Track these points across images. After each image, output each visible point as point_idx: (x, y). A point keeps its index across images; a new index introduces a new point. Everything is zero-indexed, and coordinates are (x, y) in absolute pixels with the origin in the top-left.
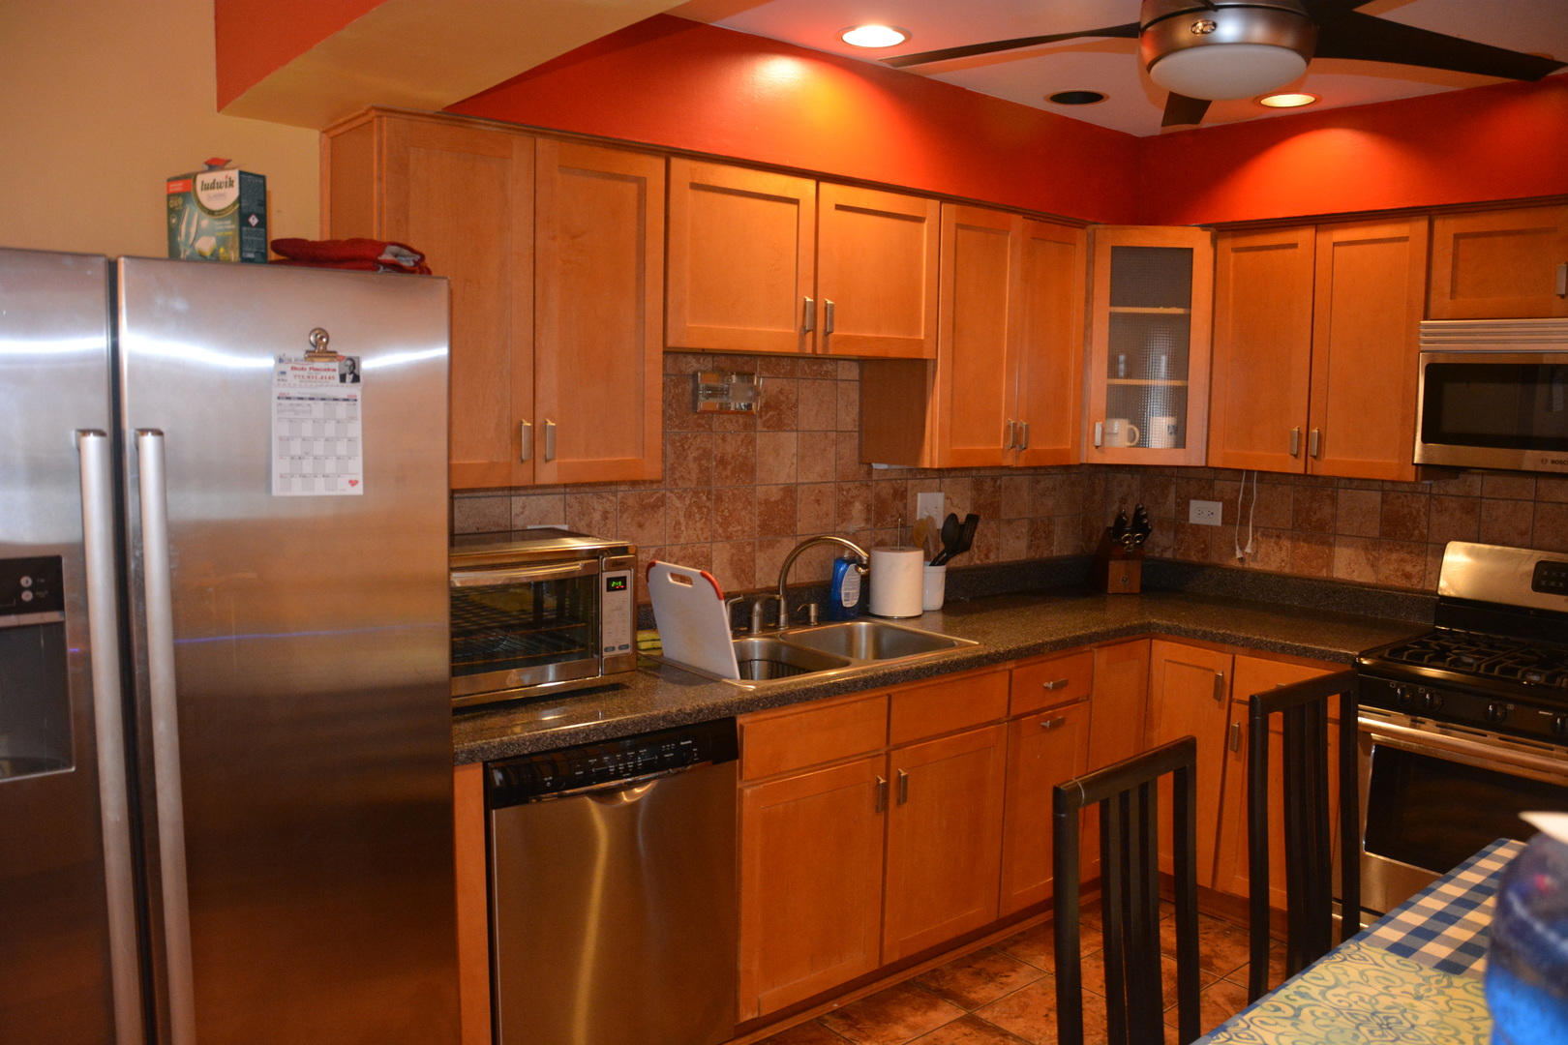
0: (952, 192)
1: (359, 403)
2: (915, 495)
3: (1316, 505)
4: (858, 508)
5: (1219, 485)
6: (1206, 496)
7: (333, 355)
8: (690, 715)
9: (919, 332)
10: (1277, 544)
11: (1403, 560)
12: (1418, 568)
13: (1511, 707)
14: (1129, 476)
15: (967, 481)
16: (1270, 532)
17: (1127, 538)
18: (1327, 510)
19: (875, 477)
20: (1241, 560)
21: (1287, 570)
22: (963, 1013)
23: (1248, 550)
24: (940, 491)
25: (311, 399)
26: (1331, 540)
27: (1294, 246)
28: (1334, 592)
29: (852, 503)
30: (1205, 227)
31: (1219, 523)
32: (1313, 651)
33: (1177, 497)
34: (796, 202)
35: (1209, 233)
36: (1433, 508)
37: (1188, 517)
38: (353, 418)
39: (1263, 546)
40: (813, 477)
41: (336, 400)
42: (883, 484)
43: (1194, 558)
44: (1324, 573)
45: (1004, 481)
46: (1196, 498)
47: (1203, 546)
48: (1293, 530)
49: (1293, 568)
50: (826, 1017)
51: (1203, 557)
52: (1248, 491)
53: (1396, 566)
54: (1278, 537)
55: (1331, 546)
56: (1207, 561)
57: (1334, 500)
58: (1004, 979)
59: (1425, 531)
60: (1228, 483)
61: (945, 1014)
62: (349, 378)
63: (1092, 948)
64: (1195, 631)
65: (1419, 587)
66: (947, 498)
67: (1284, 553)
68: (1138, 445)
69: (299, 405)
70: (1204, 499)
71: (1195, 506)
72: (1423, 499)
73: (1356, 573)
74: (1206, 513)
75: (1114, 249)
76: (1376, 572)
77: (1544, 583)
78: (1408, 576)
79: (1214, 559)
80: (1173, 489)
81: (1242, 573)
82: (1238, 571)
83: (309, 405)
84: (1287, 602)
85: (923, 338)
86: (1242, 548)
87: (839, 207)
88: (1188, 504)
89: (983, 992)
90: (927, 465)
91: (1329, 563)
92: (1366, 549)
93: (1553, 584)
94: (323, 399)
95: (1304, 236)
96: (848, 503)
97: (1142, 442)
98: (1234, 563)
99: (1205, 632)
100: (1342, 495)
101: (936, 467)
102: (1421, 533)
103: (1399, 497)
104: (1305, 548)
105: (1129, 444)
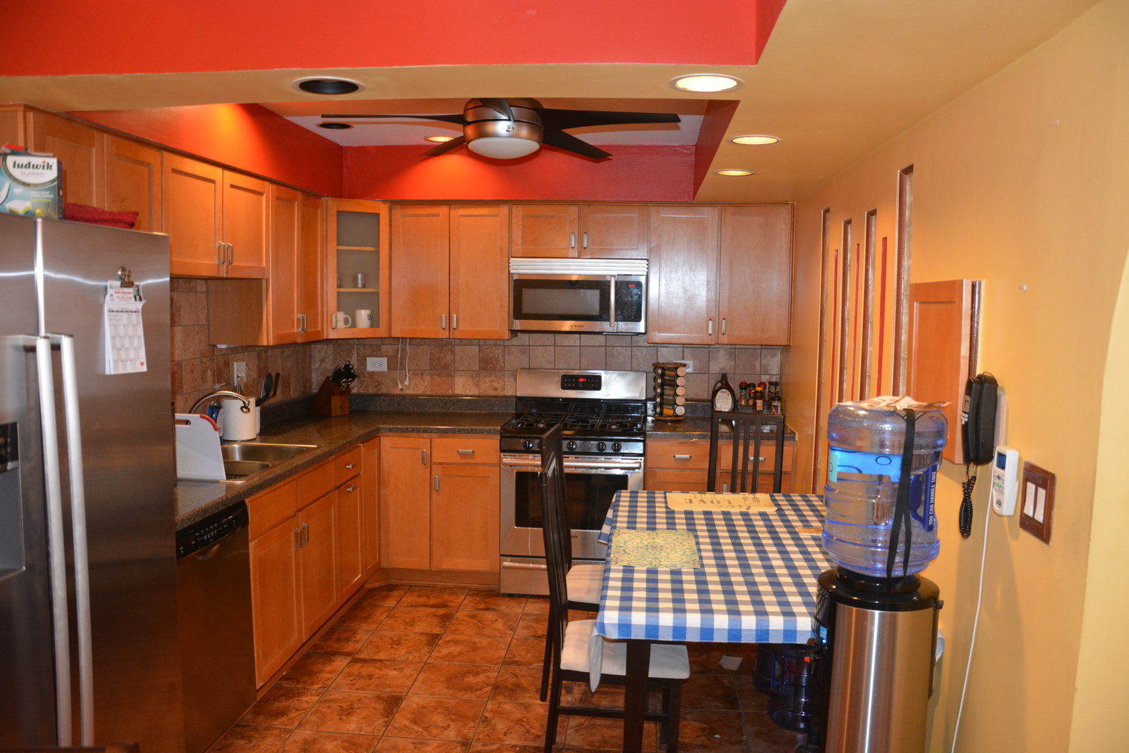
0: (274, 177)
1: (140, 313)
2: (233, 364)
3: (442, 355)
4: (209, 373)
5: (384, 348)
6: (376, 353)
7: (130, 284)
8: (230, 500)
9: (262, 263)
10: (421, 378)
11: (492, 381)
12: (500, 385)
13: (578, 442)
14: (326, 346)
15: (254, 354)
16: (418, 373)
17: (344, 382)
18: (449, 358)
19: (216, 354)
20: (401, 389)
21: (429, 393)
22: (349, 659)
23: (407, 383)
24: (243, 361)
25: (122, 312)
26: (453, 373)
27: (437, 215)
28: (458, 402)
29: (207, 371)
30: (385, 201)
31: (386, 370)
32: (476, 430)
33: (358, 357)
34: (213, 182)
35: (387, 205)
36: (506, 352)
37: (366, 367)
38: (139, 323)
39: (414, 380)
40: (190, 356)
41: (131, 312)
42: (219, 358)
43: (371, 391)
44: (450, 392)
45: (269, 353)
46: (370, 356)
47: (376, 384)
48: (430, 369)
49: (431, 391)
50: (279, 682)
51: (377, 390)
52: (404, 350)
53: (489, 384)
54: (422, 374)
55: (452, 377)
56: (380, 392)
57: (453, 352)
58: (354, 639)
59: (503, 365)
60: (390, 346)
61: (340, 663)
62: (138, 297)
63: (385, 614)
64: (407, 429)
65: (502, 394)
66: (247, 365)
67: (426, 383)
68: (351, 327)
69: (117, 316)
70: (375, 356)
71: (370, 360)
72: (501, 348)
73: (467, 391)
74: (376, 365)
75: (338, 212)
76: (479, 389)
77: (566, 385)
78: (496, 389)
79: (384, 390)
80: (355, 352)
81: (403, 397)
82: (400, 396)
83: (121, 316)
84: (431, 410)
85: (264, 266)
86: (402, 383)
87: (232, 186)
88: (366, 359)
89: (350, 647)
90: (265, 344)
91: (452, 386)
92: (472, 377)
93: (570, 385)
94: (126, 312)
95: (443, 210)
96: (205, 372)
97: (354, 325)
98: (397, 392)
99: (413, 428)
100: (457, 349)
101: (272, 344)
102: (501, 366)
103: (488, 348)
104: (438, 379)
105: (345, 326)
